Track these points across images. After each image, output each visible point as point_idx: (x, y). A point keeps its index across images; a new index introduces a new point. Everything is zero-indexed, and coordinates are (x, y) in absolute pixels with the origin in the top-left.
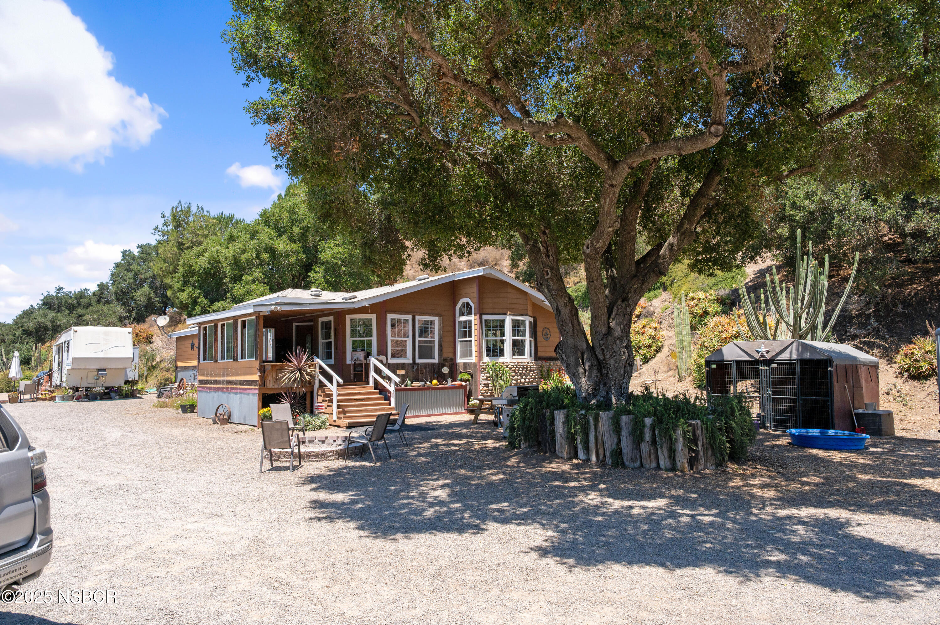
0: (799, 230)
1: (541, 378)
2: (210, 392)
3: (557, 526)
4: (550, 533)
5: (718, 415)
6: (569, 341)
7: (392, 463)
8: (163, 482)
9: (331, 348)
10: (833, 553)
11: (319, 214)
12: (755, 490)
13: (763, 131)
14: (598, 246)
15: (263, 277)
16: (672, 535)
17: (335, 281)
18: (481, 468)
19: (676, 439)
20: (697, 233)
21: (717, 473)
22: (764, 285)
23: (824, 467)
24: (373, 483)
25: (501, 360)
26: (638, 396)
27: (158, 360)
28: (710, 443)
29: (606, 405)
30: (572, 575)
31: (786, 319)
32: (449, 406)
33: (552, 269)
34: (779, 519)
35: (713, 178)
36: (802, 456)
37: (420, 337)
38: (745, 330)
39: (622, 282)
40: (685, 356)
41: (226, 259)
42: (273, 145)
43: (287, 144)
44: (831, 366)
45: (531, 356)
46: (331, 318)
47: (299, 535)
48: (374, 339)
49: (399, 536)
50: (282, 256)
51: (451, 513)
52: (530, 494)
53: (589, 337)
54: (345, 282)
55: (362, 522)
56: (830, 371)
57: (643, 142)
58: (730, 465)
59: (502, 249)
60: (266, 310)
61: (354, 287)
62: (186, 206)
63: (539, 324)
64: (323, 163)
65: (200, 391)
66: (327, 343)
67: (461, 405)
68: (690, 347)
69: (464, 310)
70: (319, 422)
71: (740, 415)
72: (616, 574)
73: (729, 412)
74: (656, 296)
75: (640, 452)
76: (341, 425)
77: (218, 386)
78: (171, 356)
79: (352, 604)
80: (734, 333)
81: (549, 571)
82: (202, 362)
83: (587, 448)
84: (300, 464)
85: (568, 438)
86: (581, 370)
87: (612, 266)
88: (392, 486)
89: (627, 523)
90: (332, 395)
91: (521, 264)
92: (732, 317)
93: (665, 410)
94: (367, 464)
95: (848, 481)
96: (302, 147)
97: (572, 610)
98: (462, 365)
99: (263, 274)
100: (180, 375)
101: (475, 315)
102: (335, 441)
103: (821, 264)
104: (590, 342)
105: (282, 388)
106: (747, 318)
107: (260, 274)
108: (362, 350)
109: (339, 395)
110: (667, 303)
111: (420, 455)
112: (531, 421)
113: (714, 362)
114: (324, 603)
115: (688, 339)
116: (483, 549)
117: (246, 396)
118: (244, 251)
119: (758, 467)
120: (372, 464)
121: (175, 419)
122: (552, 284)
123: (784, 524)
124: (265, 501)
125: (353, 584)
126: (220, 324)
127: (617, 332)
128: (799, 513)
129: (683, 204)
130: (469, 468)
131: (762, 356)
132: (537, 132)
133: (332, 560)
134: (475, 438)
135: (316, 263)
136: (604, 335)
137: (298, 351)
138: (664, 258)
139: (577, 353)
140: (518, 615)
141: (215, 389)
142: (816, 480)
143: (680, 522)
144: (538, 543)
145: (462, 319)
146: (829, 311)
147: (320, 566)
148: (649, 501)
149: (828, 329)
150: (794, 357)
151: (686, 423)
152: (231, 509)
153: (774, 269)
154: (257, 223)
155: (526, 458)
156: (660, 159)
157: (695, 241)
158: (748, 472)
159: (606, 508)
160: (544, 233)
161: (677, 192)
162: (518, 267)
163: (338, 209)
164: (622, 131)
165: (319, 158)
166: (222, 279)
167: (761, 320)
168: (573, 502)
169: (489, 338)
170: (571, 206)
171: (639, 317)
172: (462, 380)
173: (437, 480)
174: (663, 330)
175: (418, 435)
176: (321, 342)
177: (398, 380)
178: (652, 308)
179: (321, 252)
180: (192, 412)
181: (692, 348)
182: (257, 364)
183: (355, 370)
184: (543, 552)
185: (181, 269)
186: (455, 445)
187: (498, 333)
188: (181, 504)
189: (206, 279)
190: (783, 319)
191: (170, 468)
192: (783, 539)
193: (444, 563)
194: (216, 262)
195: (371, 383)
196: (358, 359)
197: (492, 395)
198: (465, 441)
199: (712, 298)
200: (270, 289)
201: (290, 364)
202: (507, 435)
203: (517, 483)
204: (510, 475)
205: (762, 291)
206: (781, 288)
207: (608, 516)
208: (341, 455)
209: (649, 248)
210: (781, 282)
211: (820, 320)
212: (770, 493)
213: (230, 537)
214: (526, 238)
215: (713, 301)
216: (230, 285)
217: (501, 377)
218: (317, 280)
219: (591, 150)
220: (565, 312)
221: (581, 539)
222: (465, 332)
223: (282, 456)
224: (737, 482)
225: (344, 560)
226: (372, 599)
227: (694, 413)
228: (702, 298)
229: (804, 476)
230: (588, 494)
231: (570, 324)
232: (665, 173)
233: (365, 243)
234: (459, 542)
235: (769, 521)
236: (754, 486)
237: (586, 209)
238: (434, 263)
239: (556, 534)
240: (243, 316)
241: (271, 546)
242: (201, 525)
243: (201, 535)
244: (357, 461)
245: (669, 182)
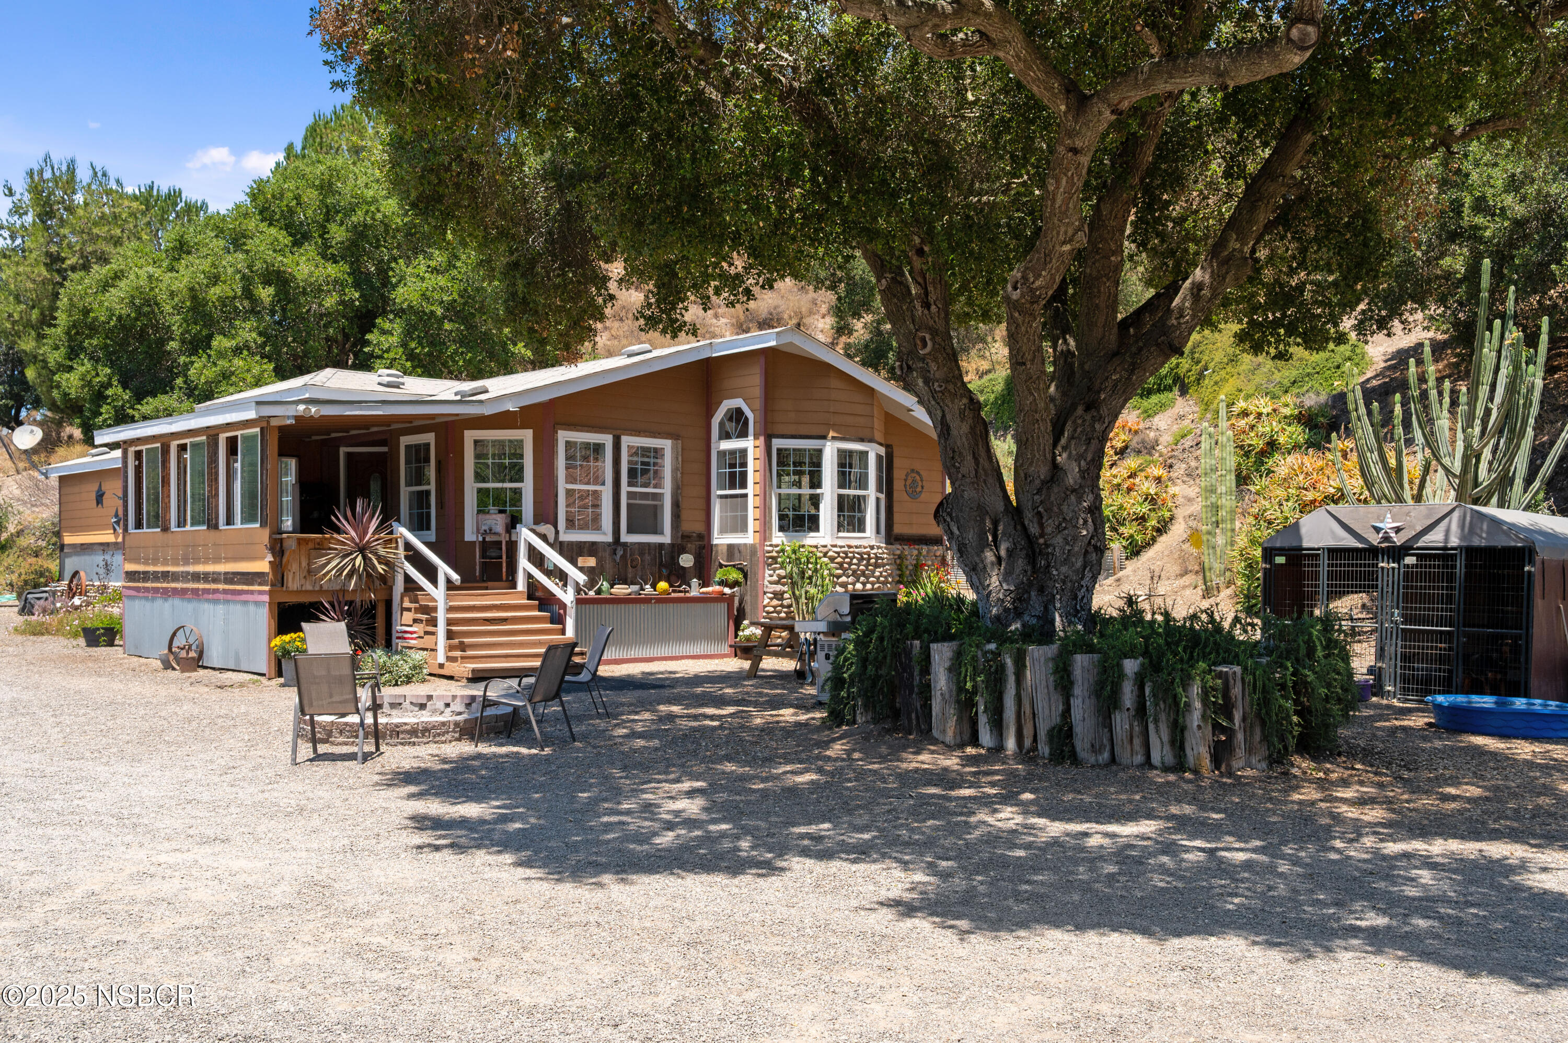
0: (1487, 262)
1: (900, 582)
2: (153, 599)
3: (931, 865)
4: (919, 877)
5: (1280, 657)
6: (966, 495)
7: (578, 750)
8: (80, 779)
9: (429, 506)
10: (1484, 916)
11: (414, 195)
12: (1344, 808)
13: (1409, 36)
14: (1038, 283)
15: (260, 340)
16: (1168, 883)
17: (430, 354)
18: (769, 760)
19: (1187, 705)
20: (1257, 260)
21: (1270, 777)
22: (1403, 386)
23: (1494, 769)
24: (542, 785)
25: (811, 539)
26: (1111, 617)
27: (12, 528)
28: (1258, 715)
29: (1041, 634)
30: (965, 945)
31: (1446, 461)
32: (692, 638)
33: (934, 332)
34: (1385, 858)
35: (1298, 138)
36: (1452, 748)
37: (630, 484)
38: (1355, 484)
39: (1087, 367)
40: (1220, 540)
41: (172, 294)
42: (327, 37)
43: (359, 35)
44: (1531, 562)
45: (878, 532)
46: (429, 438)
47: (401, 875)
48: (527, 487)
49: (606, 878)
50: (304, 293)
51: (710, 839)
52: (877, 810)
53: (1010, 487)
54: (451, 357)
55: (529, 853)
56: (1529, 572)
57: (1146, 53)
58: (1297, 759)
59: (816, 289)
60: (286, 415)
61: (472, 368)
62: (64, 168)
63: (897, 462)
64: (438, 81)
65: (129, 597)
66: (420, 493)
67: (720, 638)
68: (1232, 520)
69: (730, 426)
70: (406, 667)
71: (1326, 657)
72: (1051, 945)
73: (1303, 651)
74: (1163, 407)
75: (1111, 731)
76: (456, 675)
77: (173, 585)
78: (42, 520)
79: (531, 988)
80: (1332, 490)
81: (918, 939)
82: (131, 530)
83: (998, 725)
84: (378, 749)
85: (958, 702)
86: (989, 556)
87: (1066, 330)
88: (583, 791)
89: (1076, 862)
90: (435, 609)
91: (858, 325)
92: (1329, 456)
93: (1167, 644)
94: (524, 751)
95: (1539, 794)
96: (392, 41)
97: (964, 999)
98: (725, 549)
99: (260, 334)
100: (71, 564)
101: (756, 437)
102: (448, 705)
103: (1531, 340)
104: (1013, 498)
105: (321, 591)
106: (1362, 457)
107: (254, 335)
108: (501, 512)
109: (450, 609)
110: (1187, 422)
111: (634, 735)
112: (879, 665)
113: (1281, 551)
114: (474, 985)
115: (1228, 504)
116: (784, 902)
117: (239, 608)
118: (215, 279)
119: (1358, 766)
120: (534, 751)
121: (73, 659)
122: (933, 366)
123: (1394, 867)
124: (315, 816)
125: (526, 956)
126: (174, 445)
127: (1072, 476)
128: (1430, 848)
129: (1229, 196)
130: (746, 761)
131: (1387, 538)
132: (916, 27)
133: (478, 918)
134: (756, 704)
135: (384, 313)
136: (1044, 482)
137: (359, 509)
138: (1182, 316)
139: (983, 521)
140: (858, 1007)
141: (166, 594)
142: (1473, 791)
143: (1183, 860)
144: (896, 892)
145: (726, 445)
146: (1543, 444)
147: (455, 927)
148: (1122, 825)
149: (1537, 484)
150: (1454, 541)
151: (1210, 671)
152: (246, 830)
153: (1427, 349)
154: (240, 212)
155: (866, 744)
156: (1182, 92)
157: (1251, 280)
158: (1334, 776)
159: (1036, 836)
160: (920, 252)
161: (1216, 167)
162: (850, 333)
163: (457, 186)
164: (1101, 25)
165: (430, 71)
166: (162, 342)
167: (1393, 462)
168: (966, 823)
169: (784, 491)
170: (980, 193)
171: (1122, 452)
172: (723, 583)
173: (677, 781)
174: (1174, 484)
175: (627, 697)
176: (405, 492)
177: (581, 578)
178: (1152, 435)
179: (394, 287)
180: (111, 644)
181: (1238, 524)
182: (264, 536)
183: (483, 556)
184: (905, 908)
185: (62, 318)
186: (712, 718)
187: (806, 480)
188: (134, 820)
189: (124, 344)
190: (1438, 460)
191: (88, 754)
192: (1390, 892)
193: (707, 924)
194: (147, 302)
195: (521, 585)
196: (490, 531)
197: (790, 616)
198: (730, 710)
199: (1287, 411)
200: (275, 370)
201: (340, 537)
202: (826, 698)
203: (848, 788)
204: (832, 774)
205: (1398, 397)
206: (1440, 394)
207: (1040, 849)
208: (468, 731)
209: (1151, 292)
210: (1440, 380)
211: (1521, 463)
212: (1375, 814)
213: (254, 877)
214: (879, 264)
215: (1289, 420)
216: (182, 359)
217: (810, 578)
218: (388, 351)
219: (1031, 68)
220: (961, 430)
221: (981, 888)
222: (732, 475)
223: (335, 733)
224: (1309, 793)
225: (502, 917)
226: (570, 980)
227: (1227, 651)
228: (1265, 411)
229: (1449, 785)
230: (995, 811)
231: (969, 458)
232: (1193, 123)
233: (515, 265)
234: (736, 890)
235: (1365, 861)
236: (1344, 801)
237: (1013, 202)
238: (669, 315)
239: (931, 879)
240: (229, 426)
241: (345, 894)
242: (189, 857)
243: (194, 872)
244: (502, 745)
245: (1201, 144)
